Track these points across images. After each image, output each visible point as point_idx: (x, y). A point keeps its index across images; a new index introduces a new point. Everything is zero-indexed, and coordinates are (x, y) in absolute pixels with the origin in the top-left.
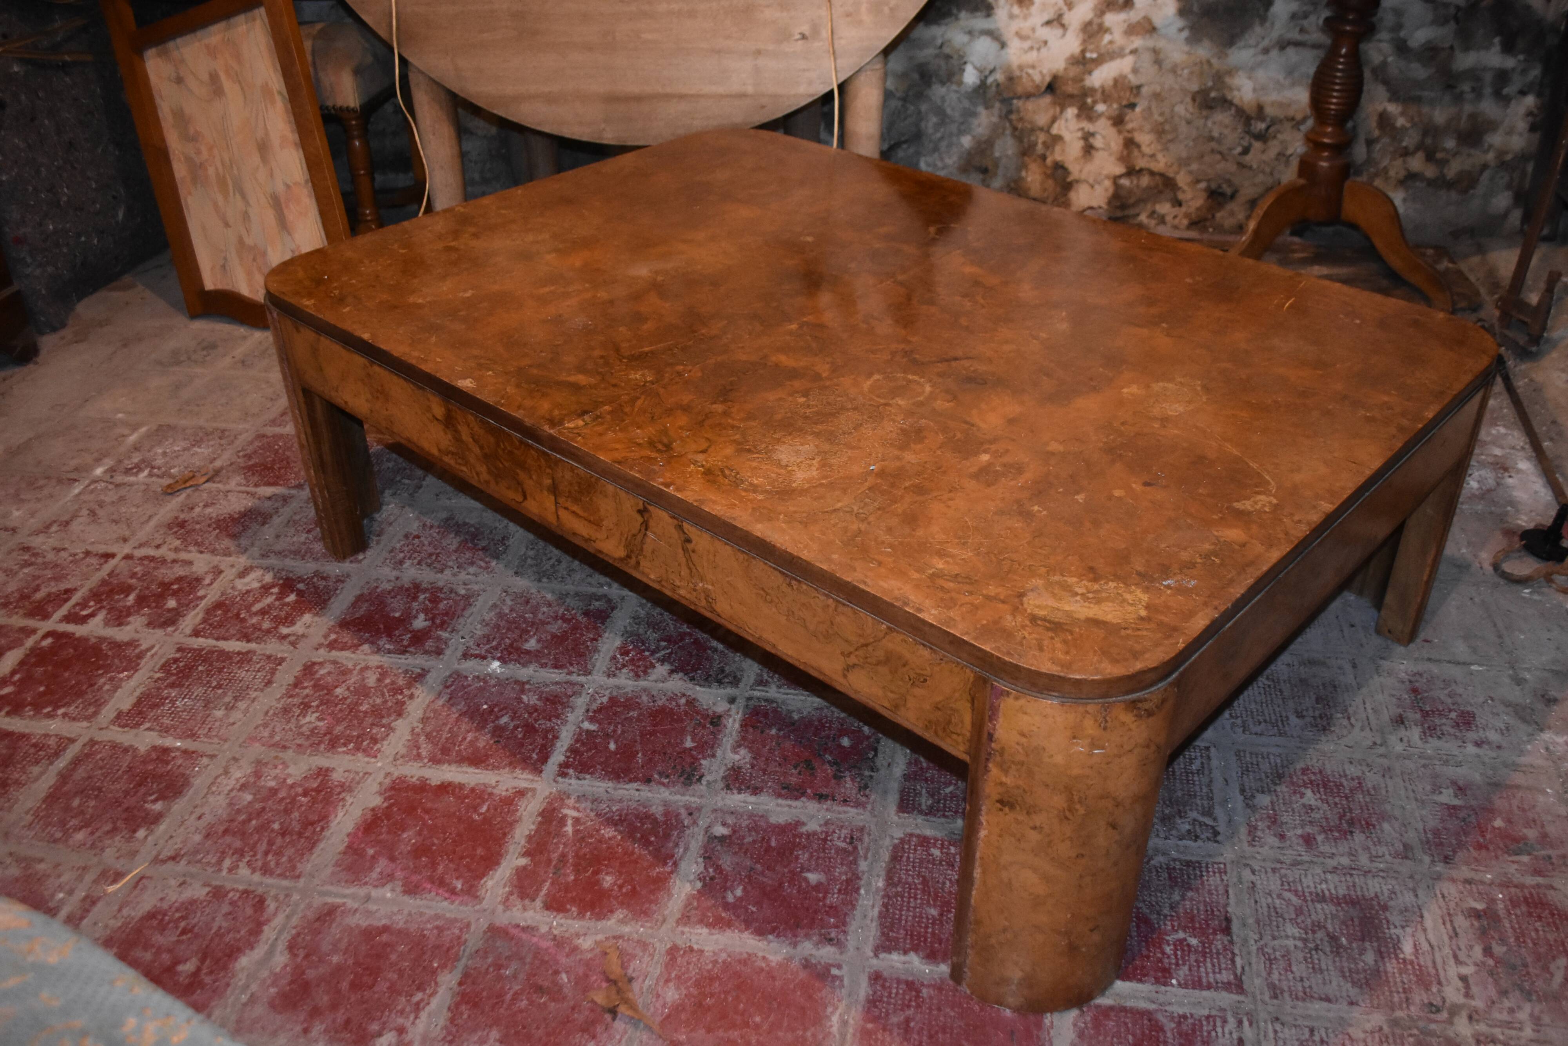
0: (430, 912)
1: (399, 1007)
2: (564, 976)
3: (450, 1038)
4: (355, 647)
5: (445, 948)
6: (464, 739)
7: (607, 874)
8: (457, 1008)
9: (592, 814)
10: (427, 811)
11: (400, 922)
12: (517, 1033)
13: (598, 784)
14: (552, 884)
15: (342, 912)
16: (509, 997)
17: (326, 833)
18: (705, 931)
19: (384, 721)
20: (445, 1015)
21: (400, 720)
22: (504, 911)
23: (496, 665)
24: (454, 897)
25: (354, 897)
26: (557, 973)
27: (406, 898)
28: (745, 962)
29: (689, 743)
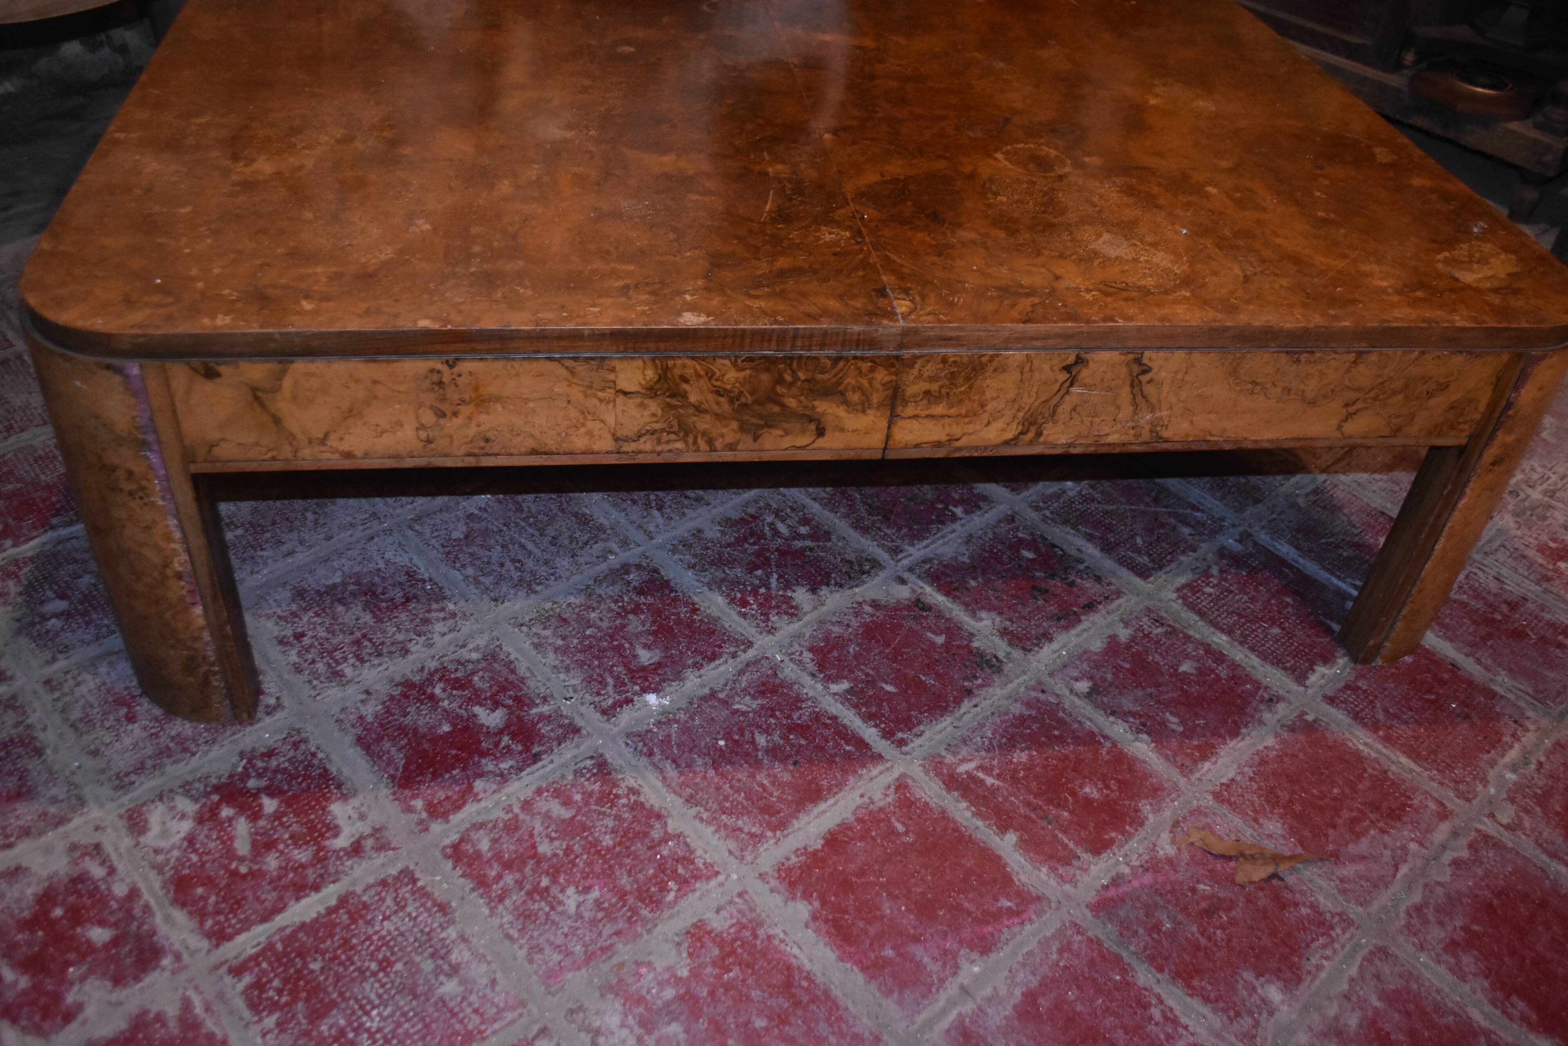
0: (1032, 945)
1: (1162, 1037)
2: (1201, 887)
3: (1232, 1013)
4: (467, 794)
5: (1098, 960)
6: (762, 785)
7: (1081, 787)
8: (1193, 988)
9: (983, 753)
10: (861, 873)
11: (1027, 979)
12: (1257, 957)
13: (939, 727)
14: (1065, 832)
15: (973, 1022)
16: (1203, 941)
17: (819, 979)
18: (1207, 765)
19: (656, 834)
20: (1196, 1003)
21: (670, 822)
22: (1076, 887)
23: (652, 699)
24: (1025, 916)
25: (952, 1003)
26: (1193, 890)
27: (993, 956)
28: (1263, 762)
29: (940, 640)
